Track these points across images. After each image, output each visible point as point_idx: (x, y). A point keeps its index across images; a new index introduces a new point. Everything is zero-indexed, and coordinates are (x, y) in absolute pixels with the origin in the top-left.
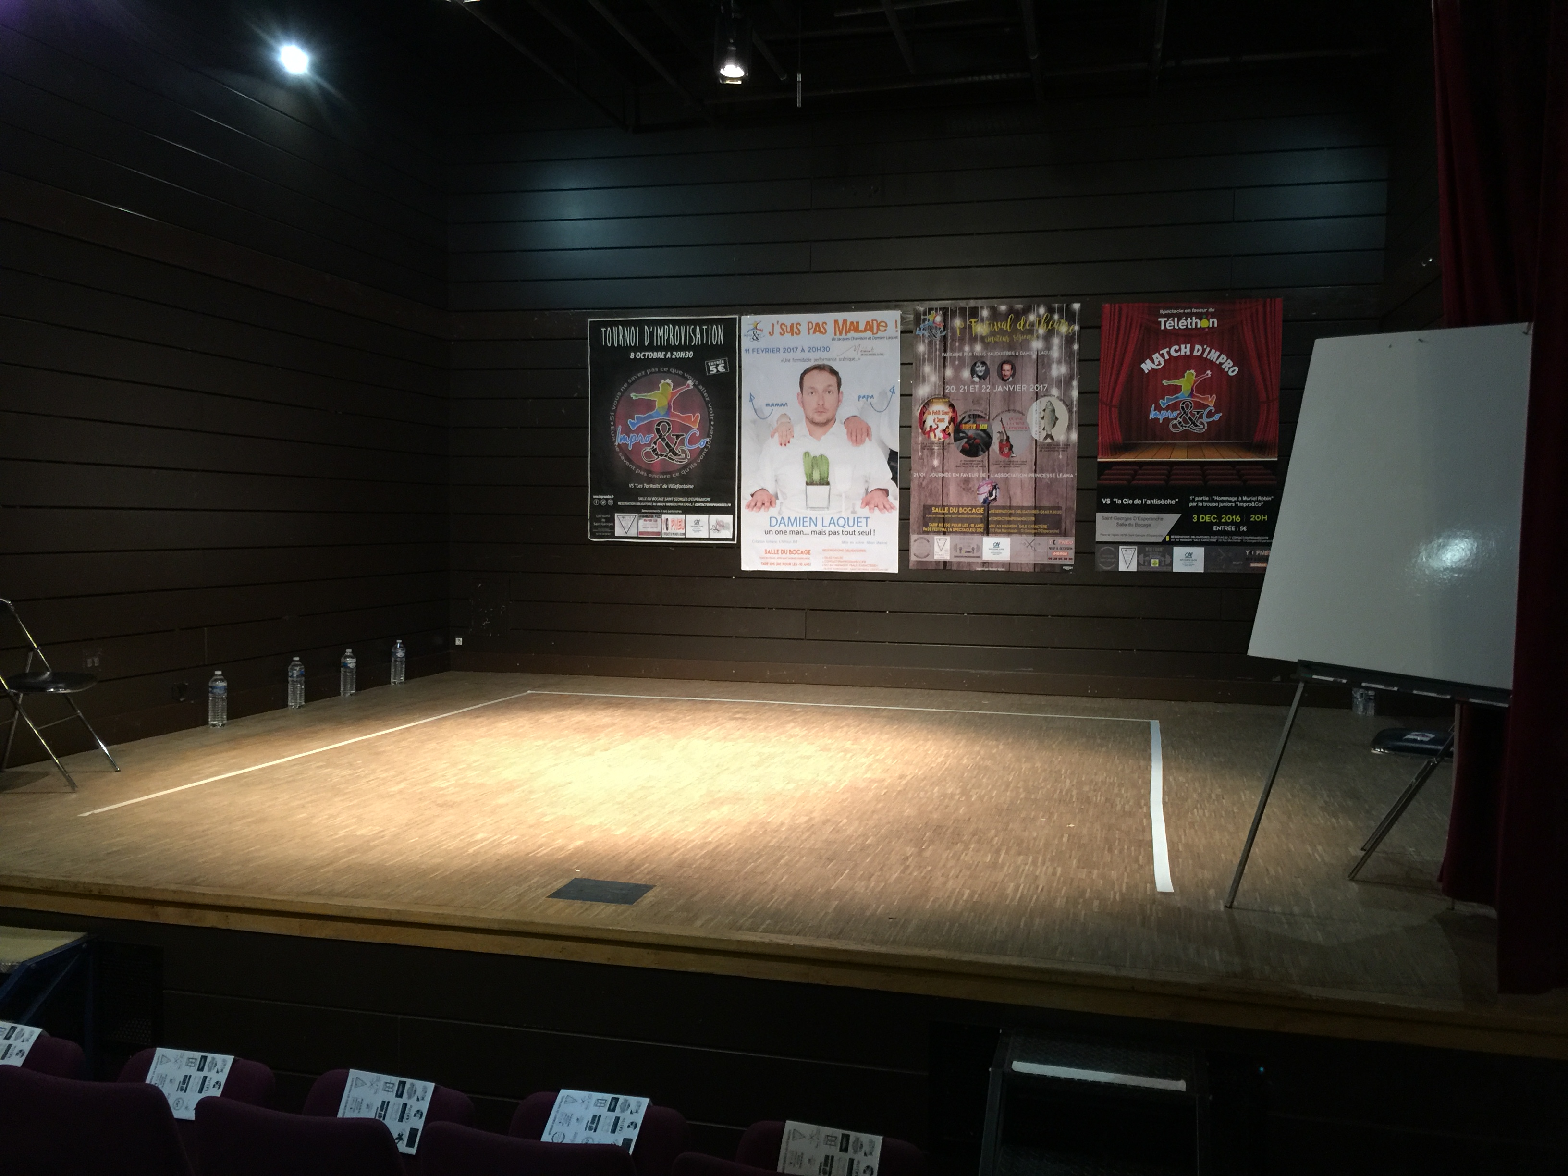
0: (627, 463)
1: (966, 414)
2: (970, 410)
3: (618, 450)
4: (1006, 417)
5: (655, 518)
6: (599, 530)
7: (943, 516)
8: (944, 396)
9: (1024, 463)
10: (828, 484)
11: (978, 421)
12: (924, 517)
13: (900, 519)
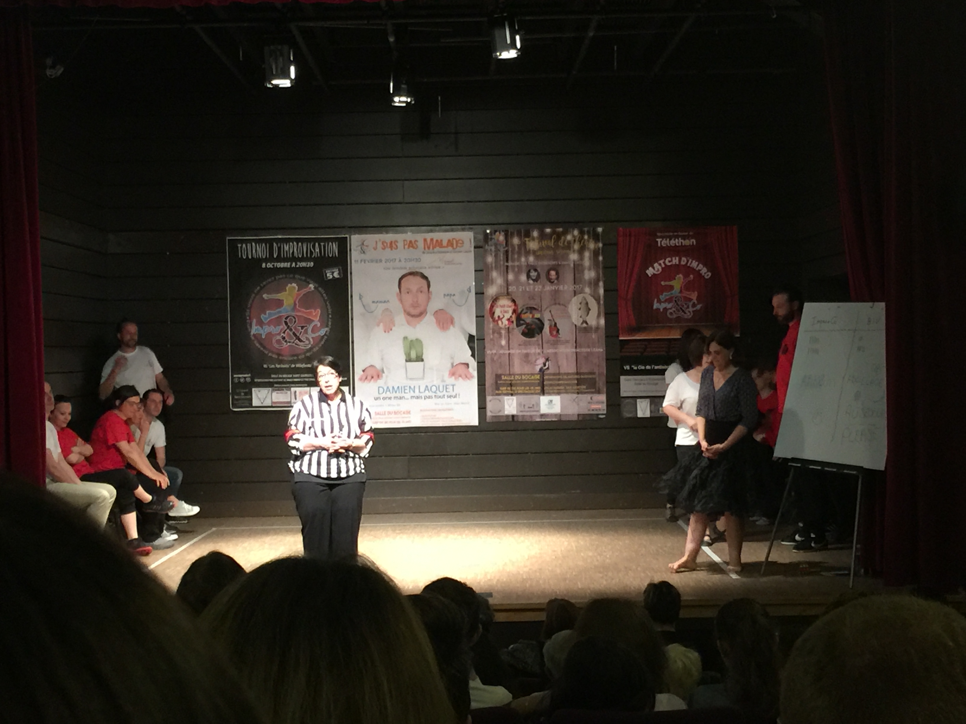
0: (262, 349)
1: (524, 308)
2: (528, 304)
3: (253, 338)
4: (554, 309)
5: (285, 391)
6: (240, 401)
7: (510, 382)
8: (508, 294)
9: (567, 342)
10: (422, 360)
11: (534, 312)
12: (496, 383)
13: (478, 385)
